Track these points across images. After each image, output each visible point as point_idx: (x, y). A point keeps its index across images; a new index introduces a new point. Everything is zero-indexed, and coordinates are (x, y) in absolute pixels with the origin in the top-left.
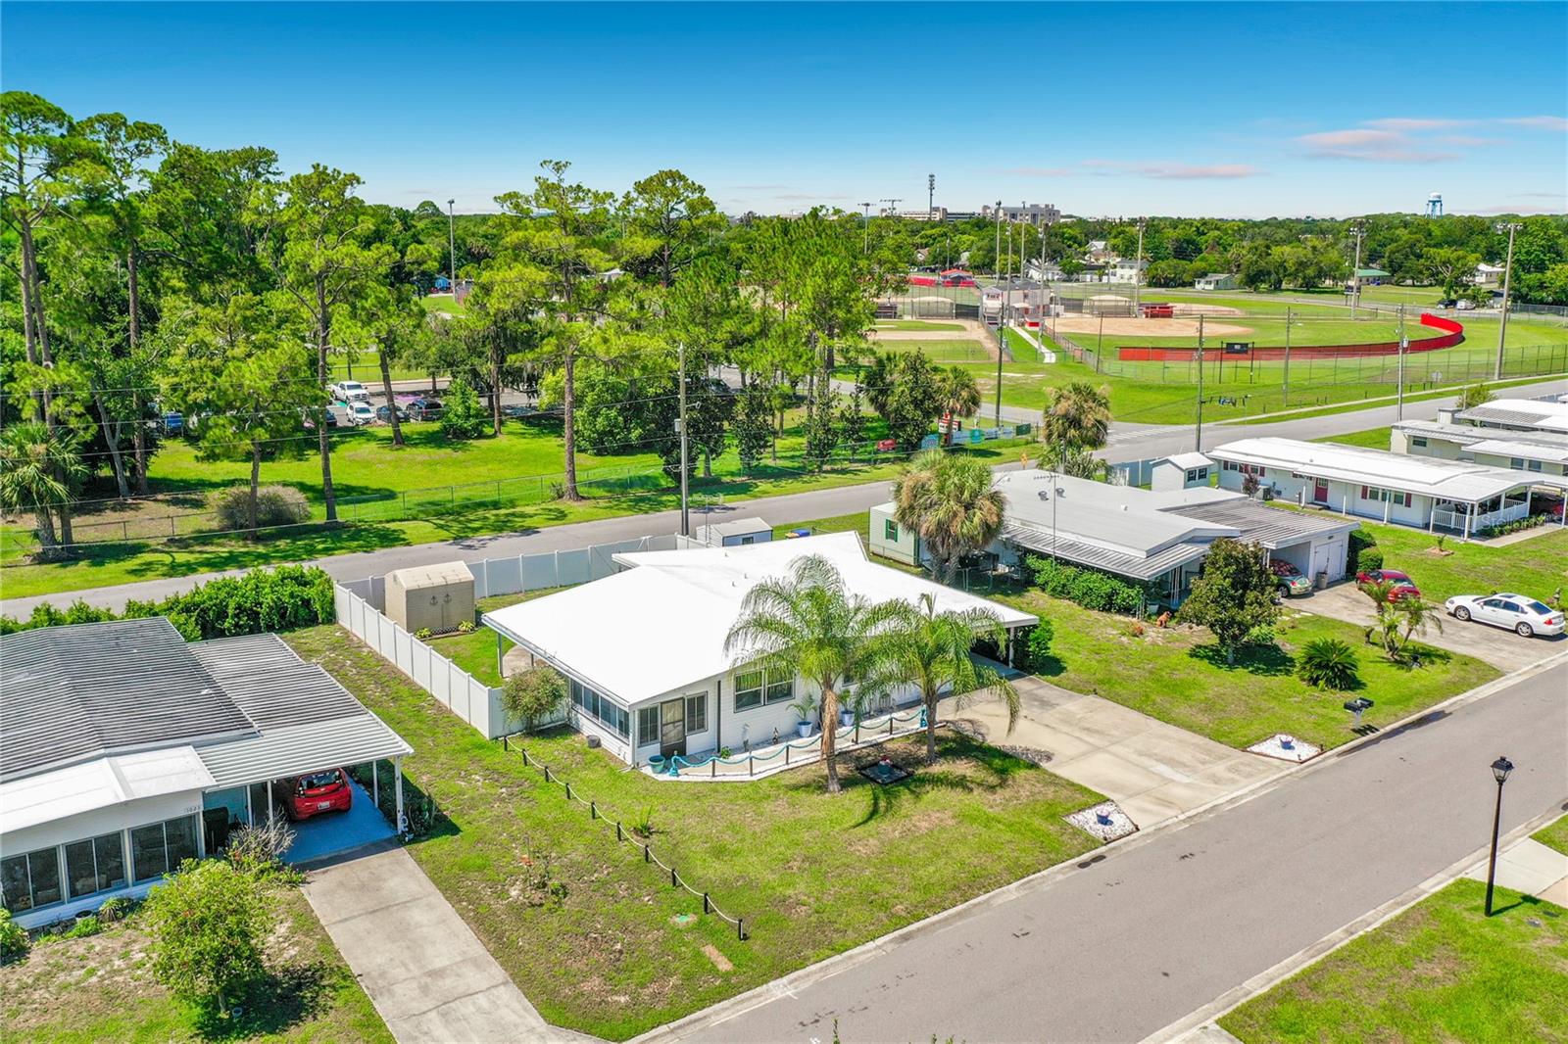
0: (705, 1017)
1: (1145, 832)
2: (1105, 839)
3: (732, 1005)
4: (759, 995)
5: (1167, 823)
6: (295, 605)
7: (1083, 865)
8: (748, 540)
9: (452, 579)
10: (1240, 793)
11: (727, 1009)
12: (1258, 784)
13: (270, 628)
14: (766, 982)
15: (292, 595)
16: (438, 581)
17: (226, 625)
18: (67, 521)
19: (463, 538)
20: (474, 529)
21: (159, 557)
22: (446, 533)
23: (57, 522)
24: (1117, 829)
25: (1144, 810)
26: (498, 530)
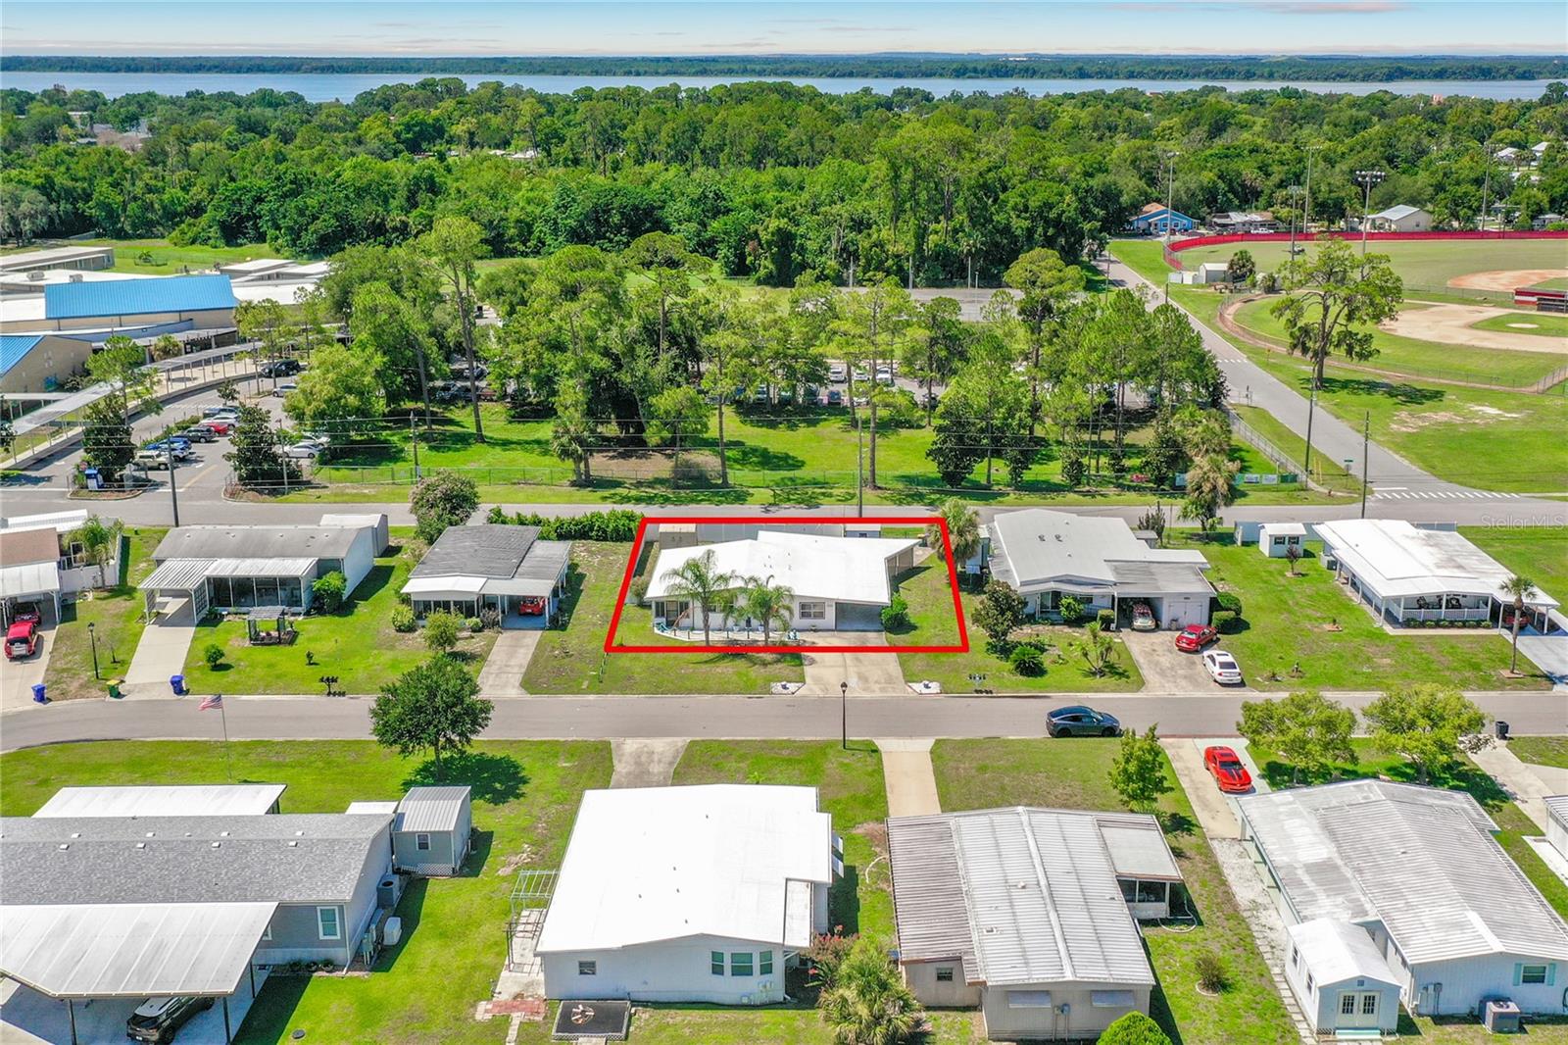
1: (795, 695)
2: (773, 692)
3: (573, 697)
5: (812, 696)
7: (750, 698)
9: (684, 530)
10: (865, 696)
12: (882, 695)
14: (590, 694)
16: (677, 530)
17: (594, 534)
18: (587, 466)
19: (774, 504)
20: (789, 500)
21: (623, 491)
22: (772, 500)
23: (582, 465)
24: (785, 691)
25: (811, 690)
26: (800, 503)
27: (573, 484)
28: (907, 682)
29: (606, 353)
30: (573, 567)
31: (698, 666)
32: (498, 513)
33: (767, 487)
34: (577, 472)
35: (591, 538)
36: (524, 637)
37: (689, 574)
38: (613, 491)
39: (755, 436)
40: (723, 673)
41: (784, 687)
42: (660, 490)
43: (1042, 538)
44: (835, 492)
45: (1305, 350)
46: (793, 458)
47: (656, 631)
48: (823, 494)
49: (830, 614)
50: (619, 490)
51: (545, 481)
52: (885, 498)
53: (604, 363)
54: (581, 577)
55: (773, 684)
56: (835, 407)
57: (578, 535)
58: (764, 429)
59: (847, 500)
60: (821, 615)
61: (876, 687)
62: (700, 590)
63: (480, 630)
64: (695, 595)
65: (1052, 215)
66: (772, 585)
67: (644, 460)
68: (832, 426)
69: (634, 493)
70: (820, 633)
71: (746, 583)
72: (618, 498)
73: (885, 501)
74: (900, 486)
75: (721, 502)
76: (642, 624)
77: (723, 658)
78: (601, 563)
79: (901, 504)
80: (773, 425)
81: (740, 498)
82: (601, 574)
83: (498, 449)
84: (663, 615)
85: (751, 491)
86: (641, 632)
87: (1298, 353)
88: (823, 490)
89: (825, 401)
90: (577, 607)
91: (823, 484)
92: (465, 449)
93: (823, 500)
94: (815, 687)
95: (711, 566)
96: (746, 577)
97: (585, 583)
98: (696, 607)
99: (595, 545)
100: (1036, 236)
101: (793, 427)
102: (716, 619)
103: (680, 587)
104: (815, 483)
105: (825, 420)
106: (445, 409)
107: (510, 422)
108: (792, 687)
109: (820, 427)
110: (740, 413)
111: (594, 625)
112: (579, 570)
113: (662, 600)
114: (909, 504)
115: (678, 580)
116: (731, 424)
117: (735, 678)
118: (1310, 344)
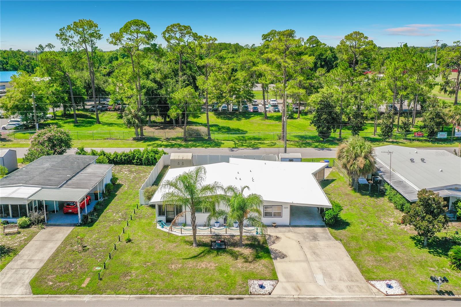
0: (60, 297)
1: (273, 296)
2: (251, 293)
3: (70, 297)
4: (80, 297)
5: (286, 296)
6: (152, 159)
7: (231, 299)
8: (291, 160)
9: (185, 158)
10: (336, 297)
11: (68, 297)
12: (351, 296)
13: (145, 164)
14: (87, 294)
15: (151, 156)
16: (181, 158)
17: (134, 161)
18: (142, 130)
19: (235, 148)
20: (243, 146)
21: (159, 142)
22: (234, 146)
23: (139, 130)
24: (262, 291)
25: (284, 289)
26: (248, 147)
27: (134, 139)
28: (368, 279)
29: (155, 81)
30: (114, 180)
31: (186, 261)
32: (82, 150)
33: (232, 141)
34: (137, 133)
35: (133, 164)
36: (58, 233)
37: (181, 185)
38: (154, 142)
39: (222, 122)
40: (207, 268)
41: (262, 287)
42: (179, 142)
43: (412, 160)
44: (265, 142)
45: (446, 91)
46: (242, 130)
47: (159, 227)
48: (260, 143)
49: (286, 213)
50: (157, 142)
51: (121, 138)
52: (292, 145)
53: (154, 85)
54: (119, 186)
55: (251, 282)
56: (256, 112)
57: (126, 162)
58: (227, 120)
59: (272, 145)
60: (279, 215)
61: (342, 285)
62: (189, 197)
63: (28, 226)
64: (186, 201)
65: (324, 57)
66: (246, 194)
67: (172, 130)
68: (256, 119)
69: (165, 143)
70: (279, 229)
71: (225, 192)
72: (156, 145)
73: (292, 146)
74: (297, 139)
75: (208, 147)
76: (149, 220)
77: (209, 252)
78: (135, 178)
79: (301, 147)
80: (230, 119)
81: (218, 144)
82: (132, 184)
83: (106, 126)
84: (163, 214)
85: (223, 142)
86: (147, 228)
87: (443, 92)
88: (260, 141)
89: (252, 111)
90: (107, 209)
91: (259, 139)
92: (90, 126)
93: (260, 145)
94: (288, 286)
95: (199, 179)
96: (225, 187)
97: (120, 190)
98: (187, 210)
99: (134, 168)
100: (318, 65)
101: (239, 119)
102: (202, 217)
103: (172, 194)
104: (255, 139)
105: (253, 117)
106: (92, 114)
107: (118, 119)
108: (268, 284)
109: (251, 119)
110: (216, 115)
111: (114, 221)
112: (118, 182)
113: (162, 203)
114: (304, 147)
115: (172, 190)
116: (212, 119)
117: (217, 275)
118: (448, 89)
